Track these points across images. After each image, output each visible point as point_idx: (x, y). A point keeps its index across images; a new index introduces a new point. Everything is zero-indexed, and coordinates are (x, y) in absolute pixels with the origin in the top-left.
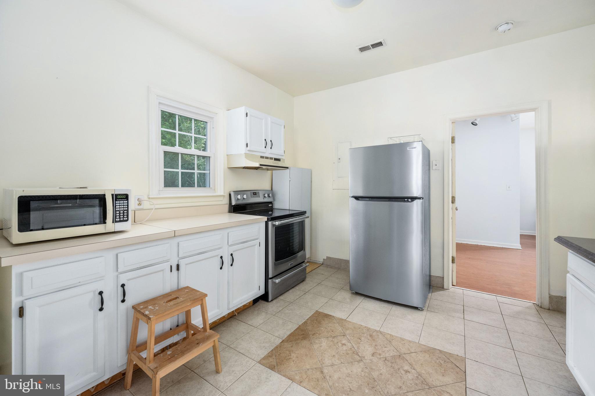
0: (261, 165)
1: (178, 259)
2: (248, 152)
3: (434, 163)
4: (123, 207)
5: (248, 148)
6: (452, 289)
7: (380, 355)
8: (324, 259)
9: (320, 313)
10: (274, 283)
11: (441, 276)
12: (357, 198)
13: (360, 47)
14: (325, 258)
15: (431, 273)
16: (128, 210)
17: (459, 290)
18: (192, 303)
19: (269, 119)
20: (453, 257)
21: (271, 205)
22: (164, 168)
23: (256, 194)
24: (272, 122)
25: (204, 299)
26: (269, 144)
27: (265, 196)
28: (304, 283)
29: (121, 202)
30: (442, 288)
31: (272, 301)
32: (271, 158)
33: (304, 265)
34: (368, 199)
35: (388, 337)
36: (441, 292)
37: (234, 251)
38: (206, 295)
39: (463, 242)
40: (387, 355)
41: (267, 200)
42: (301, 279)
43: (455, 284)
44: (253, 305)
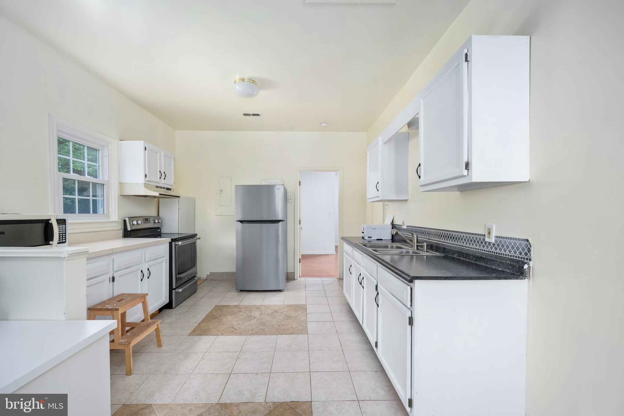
0: (160, 194)
1: (113, 272)
2: (146, 182)
3: (289, 198)
4: (62, 230)
5: (147, 179)
6: (299, 279)
7: (264, 314)
8: (207, 275)
9: (219, 306)
10: (177, 293)
11: (293, 271)
12: (241, 222)
13: (244, 113)
14: (209, 274)
15: (288, 271)
16: (65, 233)
17: (303, 279)
18: (141, 299)
19: (163, 152)
20: (299, 259)
21: (160, 230)
22: (63, 194)
23: (147, 220)
24: (165, 156)
25: (146, 297)
26: (163, 175)
27: (155, 221)
28: (196, 293)
29: (61, 226)
30: (294, 279)
31: (175, 307)
32: (164, 188)
33: (196, 278)
34: (246, 222)
35: (267, 306)
36: (293, 282)
37: (149, 267)
38: (147, 294)
39: (305, 254)
40: (268, 313)
41: (156, 226)
42: (193, 291)
43: (300, 276)
44: (159, 313)
